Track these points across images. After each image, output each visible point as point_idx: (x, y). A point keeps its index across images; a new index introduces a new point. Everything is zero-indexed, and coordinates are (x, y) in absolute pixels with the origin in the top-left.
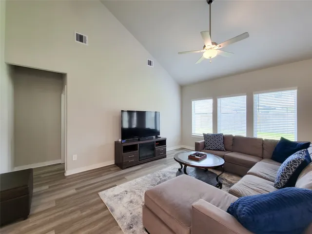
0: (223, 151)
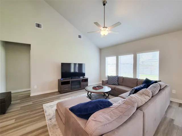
0: (117, 85)
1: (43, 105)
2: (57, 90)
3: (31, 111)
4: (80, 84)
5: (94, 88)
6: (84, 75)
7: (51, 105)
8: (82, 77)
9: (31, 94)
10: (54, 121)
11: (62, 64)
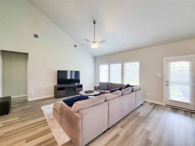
1: (41, 107)
2: (53, 96)
3: (31, 112)
4: (75, 90)
5: (86, 92)
6: (79, 81)
7: (48, 107)
8: (77, 84)
9: (28, 99)
10: (52, 117)
11: (58, 71)
